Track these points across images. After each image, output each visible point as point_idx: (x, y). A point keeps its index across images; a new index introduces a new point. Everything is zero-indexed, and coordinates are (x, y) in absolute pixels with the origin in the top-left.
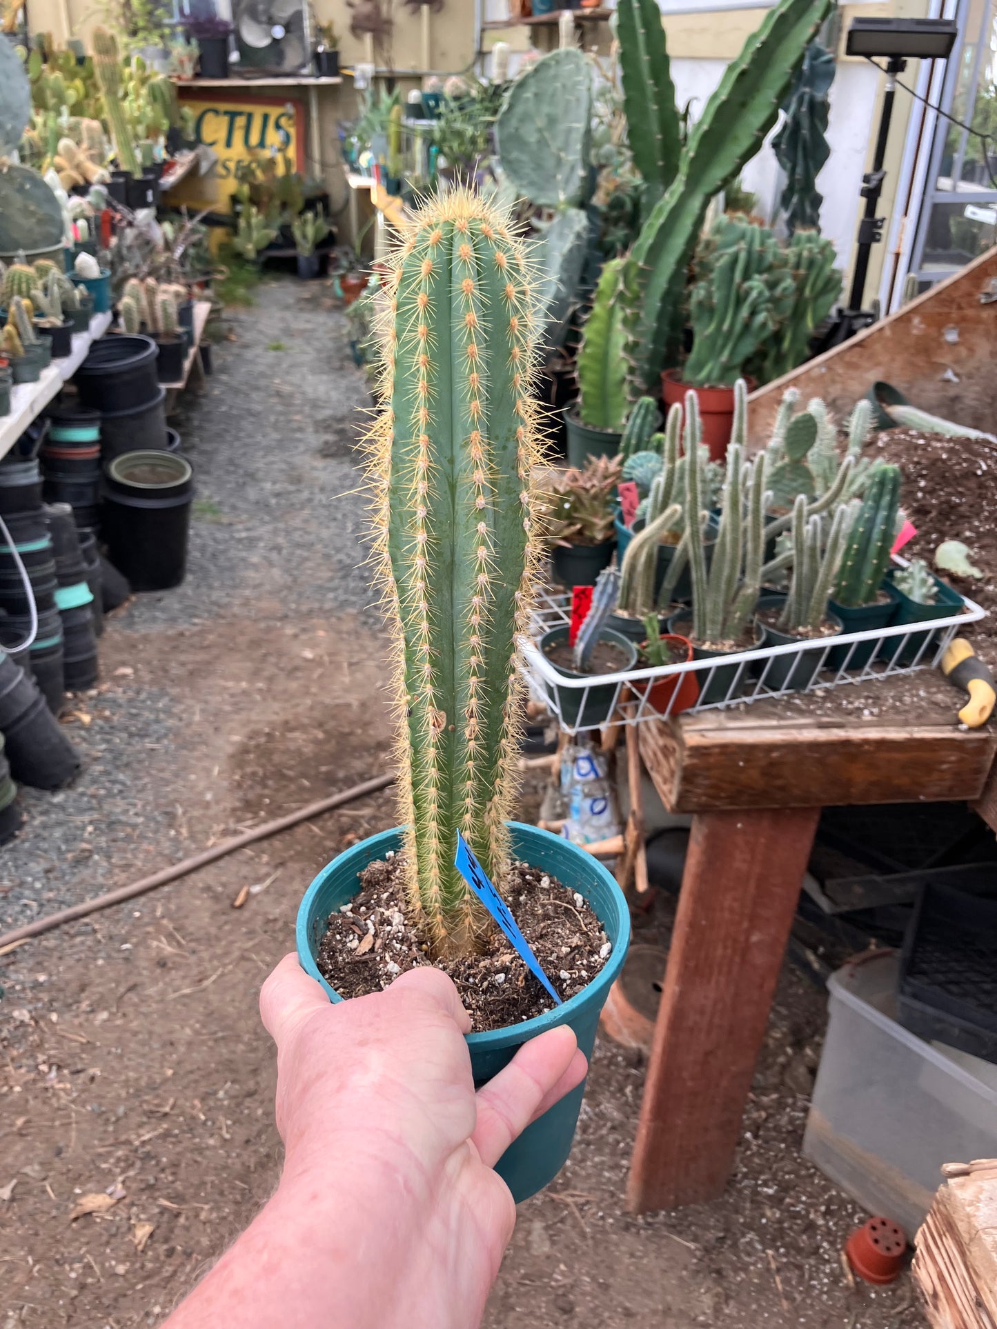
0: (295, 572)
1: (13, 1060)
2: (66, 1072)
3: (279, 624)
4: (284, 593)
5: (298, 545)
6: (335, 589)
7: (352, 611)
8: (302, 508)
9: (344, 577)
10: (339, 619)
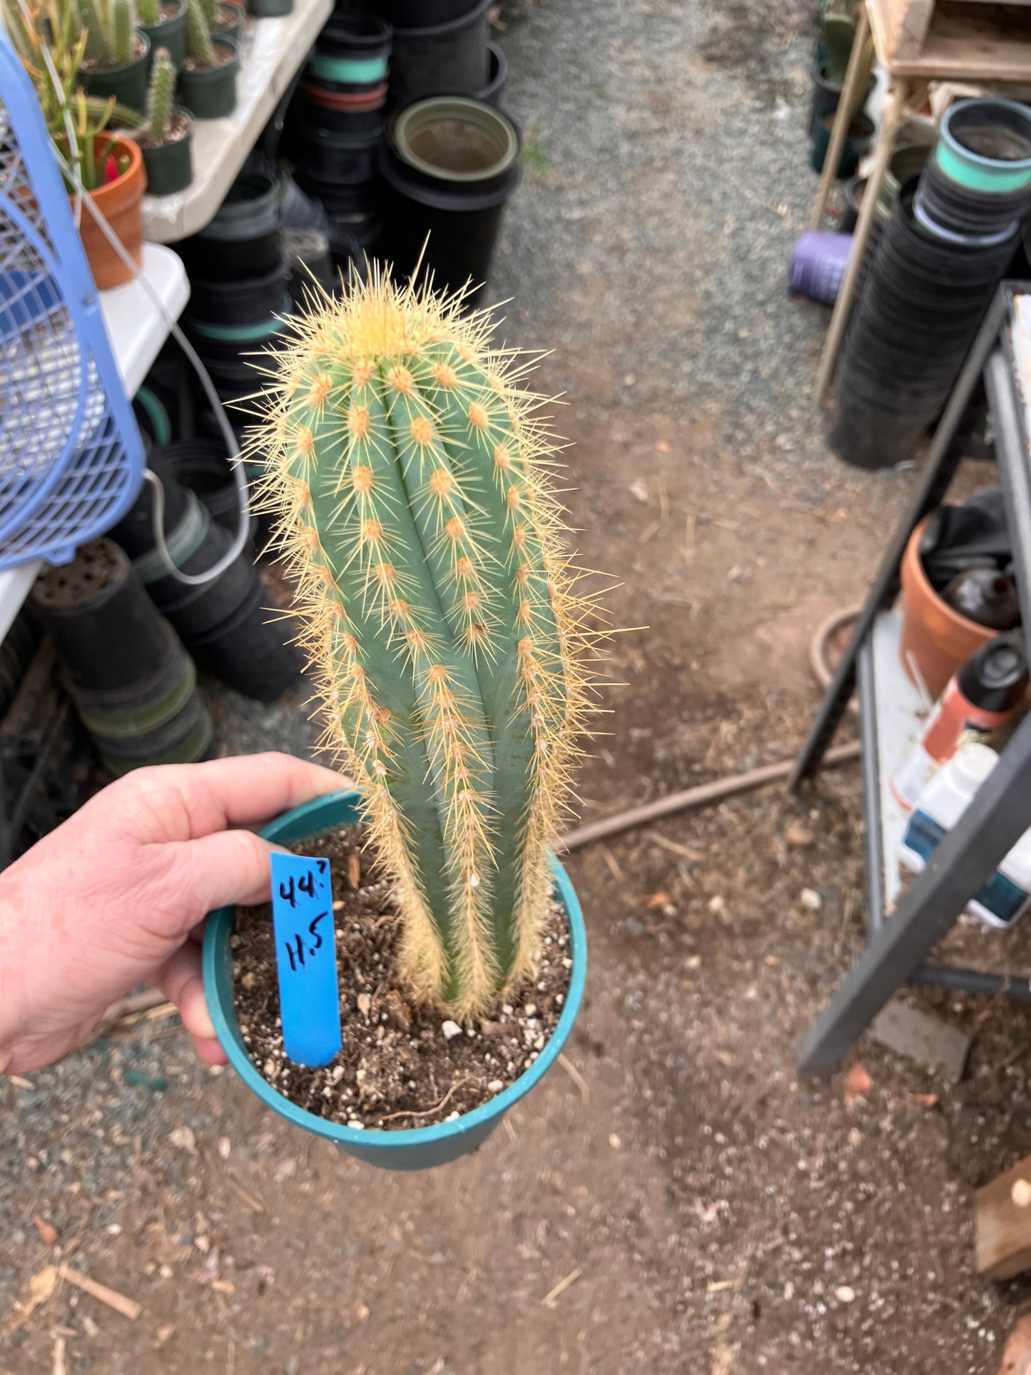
0: (640, 308)
1: (167, 1211)
2: (229, 1260)
3: (604, 416)
4: (619, 349)
5: (651, 250)
6: (694, 357)
7: (713, 407)
8: (664, 169)
9: (711, 332)
10: (693, 421)
